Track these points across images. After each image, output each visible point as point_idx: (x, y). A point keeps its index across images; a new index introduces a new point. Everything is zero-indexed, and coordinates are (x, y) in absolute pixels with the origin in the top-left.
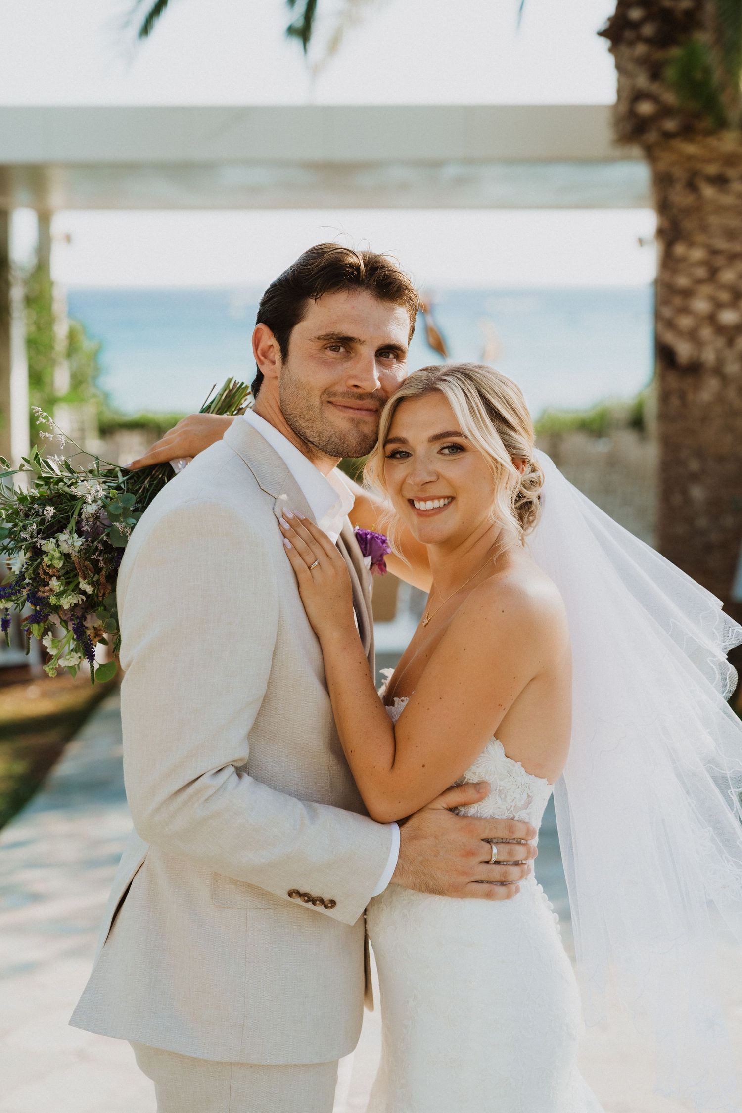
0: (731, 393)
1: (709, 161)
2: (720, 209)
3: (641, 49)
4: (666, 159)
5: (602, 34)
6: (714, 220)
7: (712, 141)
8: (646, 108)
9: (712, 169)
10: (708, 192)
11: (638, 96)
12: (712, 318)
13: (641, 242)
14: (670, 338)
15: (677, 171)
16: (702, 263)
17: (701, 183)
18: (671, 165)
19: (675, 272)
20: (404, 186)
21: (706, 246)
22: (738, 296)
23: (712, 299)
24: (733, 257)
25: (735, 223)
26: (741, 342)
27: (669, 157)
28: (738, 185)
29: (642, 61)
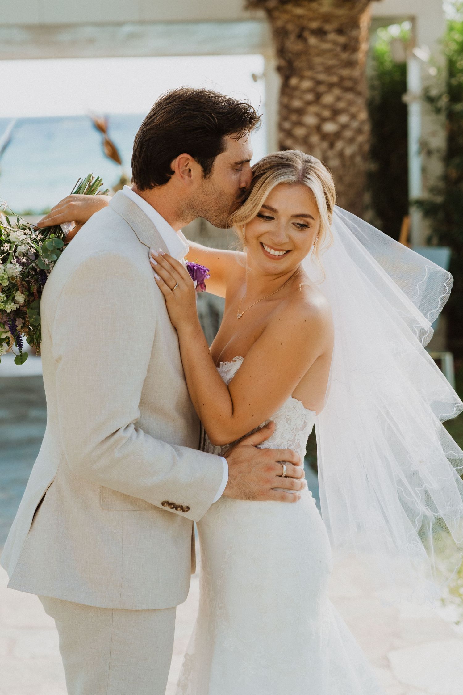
1: (312, 19)
2: (322, 53)
4: (282, 19)
6: (318, 60)
9: (314, 25)
10: (313, 41)
12: (318, 128)
13: (255, 77)
14: (289, 143)
15: (290, 27)
16: (310, 90)
17: (306, 34)
18: (287, 22)
19: (291, 97)
20: (91, 41)
21: (312, 78)
22: (336, 113)
23: (318, 115)
24: (331, 86)
25: (332, 62)
26: (339, 145)
27: (285, 17)
28: (332, 36)
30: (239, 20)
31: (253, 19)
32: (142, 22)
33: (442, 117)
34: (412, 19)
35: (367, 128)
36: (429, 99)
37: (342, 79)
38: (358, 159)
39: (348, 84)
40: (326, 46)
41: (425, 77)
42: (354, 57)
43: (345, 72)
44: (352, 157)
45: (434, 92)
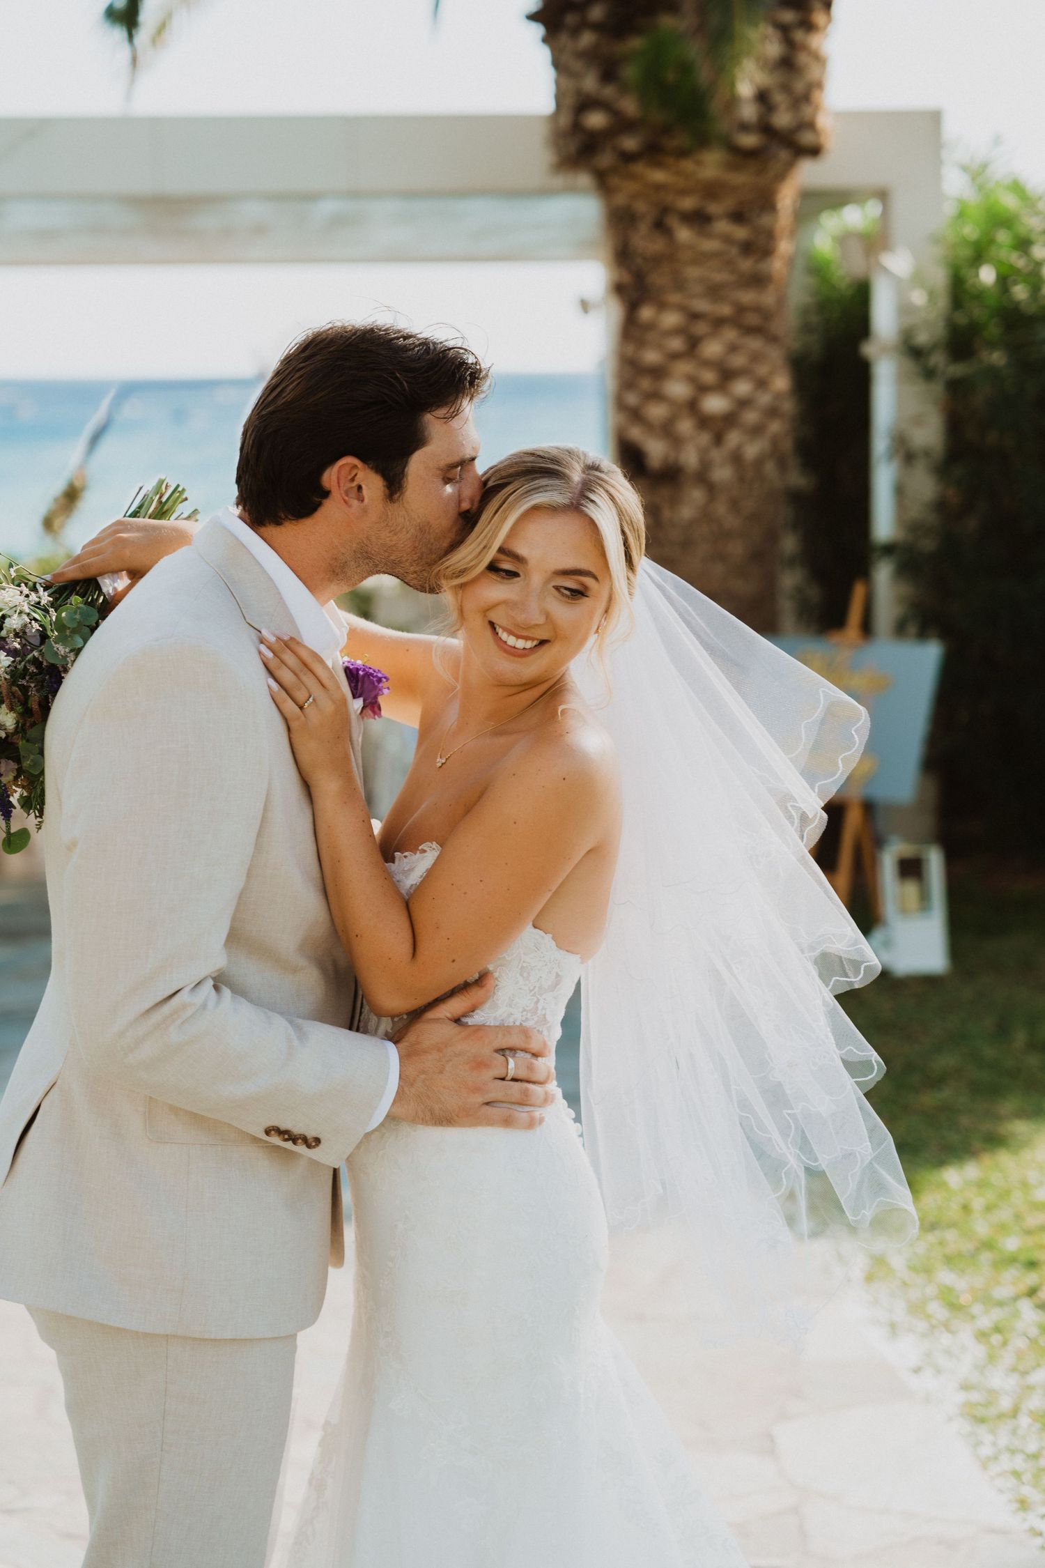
0: (721, 509)
1: (684, 192)
2: (701, 258)
3: (587, 39)
4: (626, 191)
5: (533, 17)
6: (693, 272)
7: (688, 165)
8: (596, 120)
9: (688, 203)
10: (684, 234)
11: (584, 104)
12: (692, 406)
13: (585, 306)
14: (636, 433)
15: (641, 207)
16: (678, 331)
17: (673, 222)
18: (634, 198)
19: (641, 344)
20: (260, 230)
21: (682, 308)
22: (727, 375)
23: (692, 380)
24: (719, 323)
25: (720, 276)
26: (733, 438)
27: (630, 187)
28: (722, 226)
29: (590, 56)
30: (544, 192)
31: (570, 190)
32: (354, 194)
33: (938, 388)
34: (883, 195)
35: (788, 406)
36: (913, 351)
37: (741, 309)
38: (770, 468)
39: (752, 319)
40: (710, 245)
41: (905, 309)
42: (763, 267)
43: (747, 297)
44: (759, 462)
45: (922, 338)
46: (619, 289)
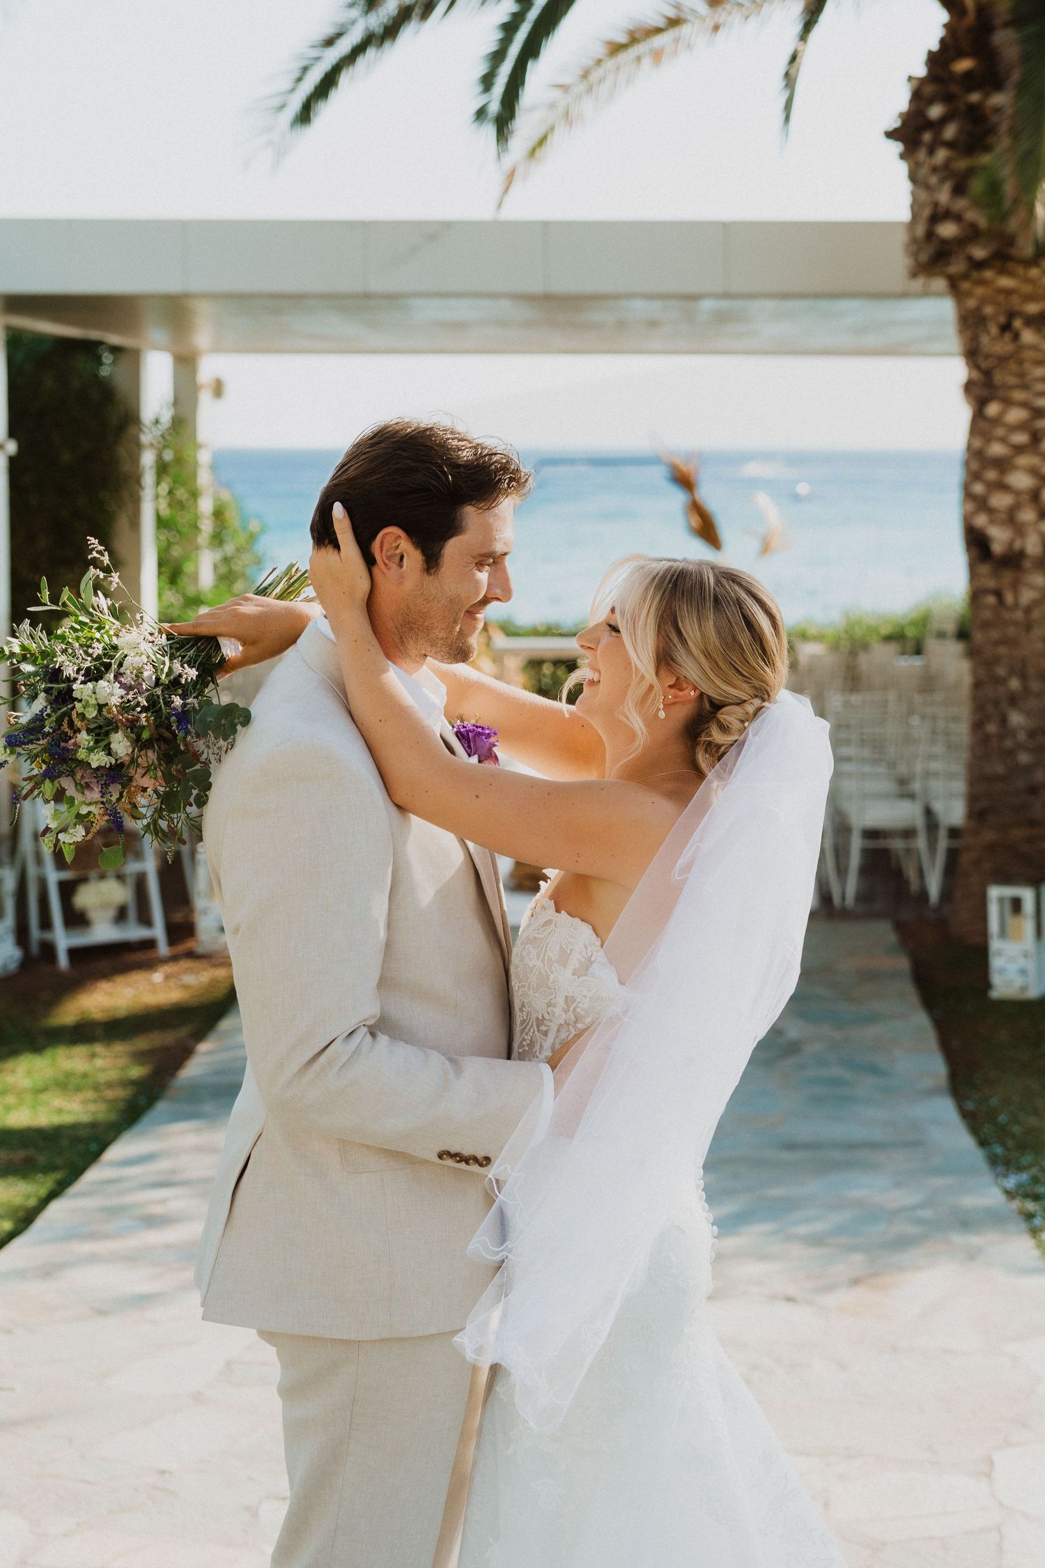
1: (1028, 298)
3: (942, 155)
4: (976, 295)
5: (890, 135)
6: (1037, 372)
7: (1034, 273)
8: (948, 230)
9: (1033, 308)
11: (938, 216)
12: (1035, 496)
14: (981, 520)
15: (989, 310)
16: (1022, 426)
17: (1017, 323)
18: (983, 301)
19: (988, 438)
20: (653, 324)
21: (1025, 405)
23: (1035, 472)
27: (980, 291)
29: (945, 171)
30: (904, 295)
31: (925, 294)
46: (969, 387)
